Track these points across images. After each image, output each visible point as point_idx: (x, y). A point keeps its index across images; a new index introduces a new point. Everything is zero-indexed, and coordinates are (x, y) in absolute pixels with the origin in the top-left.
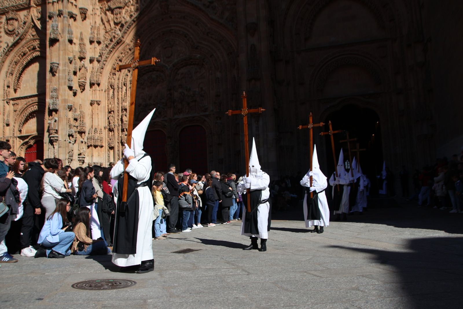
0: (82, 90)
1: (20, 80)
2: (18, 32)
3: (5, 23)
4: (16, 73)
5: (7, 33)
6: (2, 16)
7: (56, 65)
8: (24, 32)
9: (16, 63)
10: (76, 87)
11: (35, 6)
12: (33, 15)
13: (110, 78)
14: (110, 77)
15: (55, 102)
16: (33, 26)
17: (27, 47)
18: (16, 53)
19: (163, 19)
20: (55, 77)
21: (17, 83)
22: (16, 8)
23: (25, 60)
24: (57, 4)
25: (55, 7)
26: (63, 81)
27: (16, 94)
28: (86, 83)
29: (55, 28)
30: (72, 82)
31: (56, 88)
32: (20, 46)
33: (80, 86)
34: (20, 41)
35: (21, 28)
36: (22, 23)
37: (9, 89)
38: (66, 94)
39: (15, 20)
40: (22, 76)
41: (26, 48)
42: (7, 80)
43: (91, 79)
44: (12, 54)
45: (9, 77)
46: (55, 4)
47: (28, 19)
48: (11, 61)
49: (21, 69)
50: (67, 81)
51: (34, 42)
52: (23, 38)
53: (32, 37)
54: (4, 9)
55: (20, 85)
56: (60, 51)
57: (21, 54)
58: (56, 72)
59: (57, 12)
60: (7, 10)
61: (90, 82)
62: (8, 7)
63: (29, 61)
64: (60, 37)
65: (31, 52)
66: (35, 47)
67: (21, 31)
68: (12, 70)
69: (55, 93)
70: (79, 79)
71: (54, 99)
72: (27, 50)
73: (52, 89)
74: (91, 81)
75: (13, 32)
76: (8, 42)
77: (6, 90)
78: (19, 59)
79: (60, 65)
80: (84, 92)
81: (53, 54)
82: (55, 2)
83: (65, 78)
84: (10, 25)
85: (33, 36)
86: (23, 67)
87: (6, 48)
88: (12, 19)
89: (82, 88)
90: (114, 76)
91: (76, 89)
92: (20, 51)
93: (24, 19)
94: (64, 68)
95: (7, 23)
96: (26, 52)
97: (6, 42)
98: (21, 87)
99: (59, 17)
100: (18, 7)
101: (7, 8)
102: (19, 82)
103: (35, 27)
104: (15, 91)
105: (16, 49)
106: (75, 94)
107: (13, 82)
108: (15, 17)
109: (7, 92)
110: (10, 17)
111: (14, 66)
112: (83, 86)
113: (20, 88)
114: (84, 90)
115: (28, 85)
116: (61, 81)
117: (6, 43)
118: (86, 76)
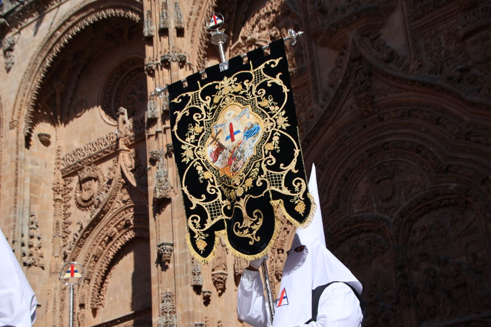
0: (220, 291)
1: (104, 289)
2: (98, 199)
3: (76, 188)
4: (96, 278)
5: (79, 206)
6: (72, 178)
7: (168, 247)
8: (109, 198)
9: (96, 258)
10: (207, 285)
11: (126, 148)
12: (123, 164)
13: (273, 260)
14: (273, 257)
15: (170, 320)
16: (123, 184)
17: (115, 224)
18: (95, 239)
19: (365, 127)
20: (168, 270)
21: (98, 296)
22: (94, 158)
23: (111, 251)
24: (165, 135)
25: (160, 140)
26: (183, 277)
27: (97, 317)
28: (227, 275)
29: (163, 179)
30: (200, 276)
31: (170, 293)
32: (102, 224)
33: (215, 283)
34: (102, 215)
35: (103, 192)
36: (105, 183)
37: (83, 310)
38: (191, 302)
39: (93, 180)
40: (106, 281)
41: (113, 226)
42: (79, 292)
43: (236, 266)
44: (89, 242)
45: (83, 286)
46: (160, 135)
47: (114, 173)
48: (87, 255)
49: (104, 268)
50: (190, 275)
51: (126, 213)
52: (108, 208)
53: (123, 205)
54: (75, 164)
55: (103, 299)
56: (173, 220)
57: (103, 240)
58: (169, 261)
59: (165, 150)
60: (80, 165)
61: (235, 273)
62: (83, 160)
63: (119, 249)
64: (172, 192)
65: (121, 233)
66: (128, 222)
67: (104, 197)
68: (90, 272)
69: (168, 303)
70: (213, 270)
71: (168, 315)
72: (115, 230)
73: (162, 296)
74: (237, 271)
75: (90, 202)
76: (82, 221)
77: (78, 313)
78: (101, 248)
79: (176, 247)
80: (223, 295)
81: (161, 227)
82: (160, 132)
83: (187, 270)
84: (85, 191)
85: (124, 202)
86: (108, 263)
87: (78, 234)
88: (89, 179)
89: (221, 286)
90: (282, 254)
91: (208, 290)
92: (103, 234)
93: (109, 174)
94: (183, 251)
95: (81, 189)
96: (113, 234)
97: (78, 221)
98: (106, 303)
99: (168, 157)
100: (98, 156)
101: (80, 163)
102: (102, 293)
103: (127, 185)
104: (94, 312)
105: (96, 231)
106: (207, 301)
107: (90, 296)
108: (93, 174)
109: (79, 316)
110: (86, 176)
111: (91, 265)
112: (222, 281)
113: (104, 307)
114: (223, 290)
115: (118, 298)
116: (179, 278)
117: (79, 223)
118: (226, 262)
